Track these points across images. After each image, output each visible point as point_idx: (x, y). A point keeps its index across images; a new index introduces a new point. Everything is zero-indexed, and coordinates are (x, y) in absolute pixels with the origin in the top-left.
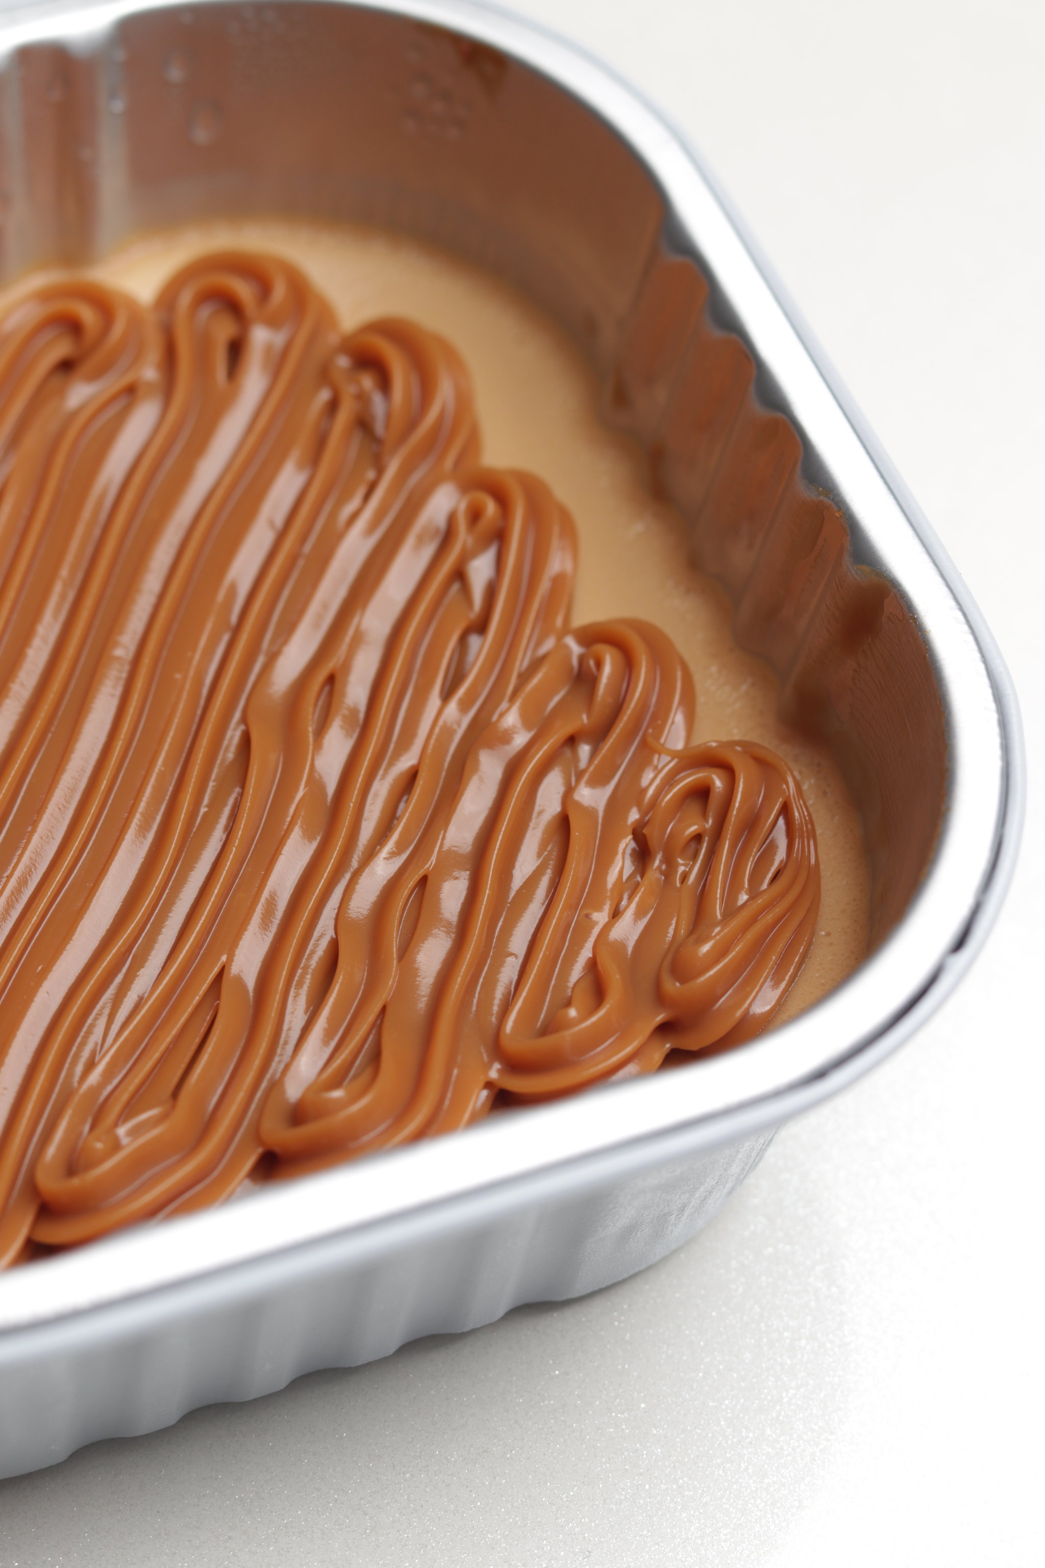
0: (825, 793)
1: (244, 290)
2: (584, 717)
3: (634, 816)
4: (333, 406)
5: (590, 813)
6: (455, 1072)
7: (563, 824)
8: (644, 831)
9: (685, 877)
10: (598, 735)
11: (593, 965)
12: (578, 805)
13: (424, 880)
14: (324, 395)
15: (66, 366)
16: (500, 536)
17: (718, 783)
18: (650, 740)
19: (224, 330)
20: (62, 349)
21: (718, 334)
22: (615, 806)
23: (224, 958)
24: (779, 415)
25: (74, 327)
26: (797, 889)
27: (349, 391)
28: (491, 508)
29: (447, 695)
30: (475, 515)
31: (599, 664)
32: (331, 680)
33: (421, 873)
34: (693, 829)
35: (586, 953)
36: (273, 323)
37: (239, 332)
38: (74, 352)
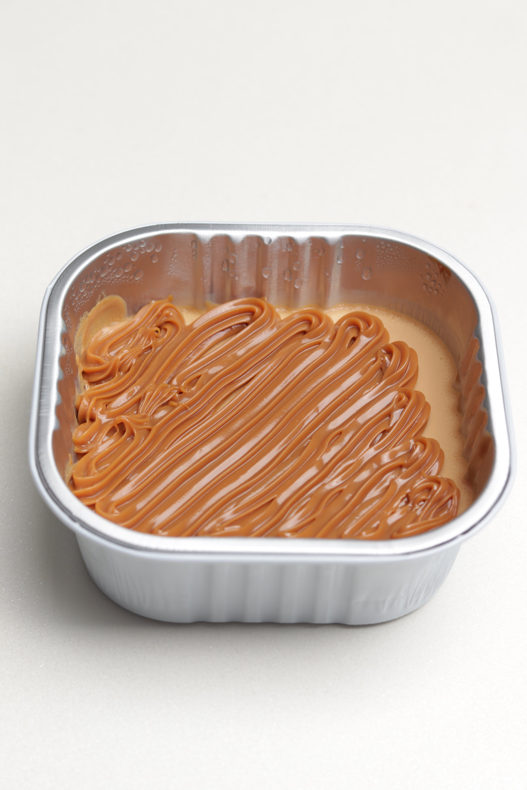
1: (362, 325)
2: (406, 462)
3: (408, 491)
7: (388, 487)
8: (410, 495)
9: (417, 510)
10: (408, 466)
12: (394, 482)
13: (341, 491)
14: (373, 359)
15: (304, 332)
16: (404, 407)
17: (435, 487)
18: (422, 471)
19: (353, 334)
20: (305, 328)
21: (478, 361)
22: (404, 487)
23: (276, 496)
25: (310, 322)
27: (381, 359)
28: (404, 398)
29: (371, 446)
30: (400, 399)
31: (416, 448)
32: (340, 433)
33: (343, 488)
34: (423, 497)
35: (379, 522)
36: (368, 336)
37: (357, 335)
38: (307, 330)
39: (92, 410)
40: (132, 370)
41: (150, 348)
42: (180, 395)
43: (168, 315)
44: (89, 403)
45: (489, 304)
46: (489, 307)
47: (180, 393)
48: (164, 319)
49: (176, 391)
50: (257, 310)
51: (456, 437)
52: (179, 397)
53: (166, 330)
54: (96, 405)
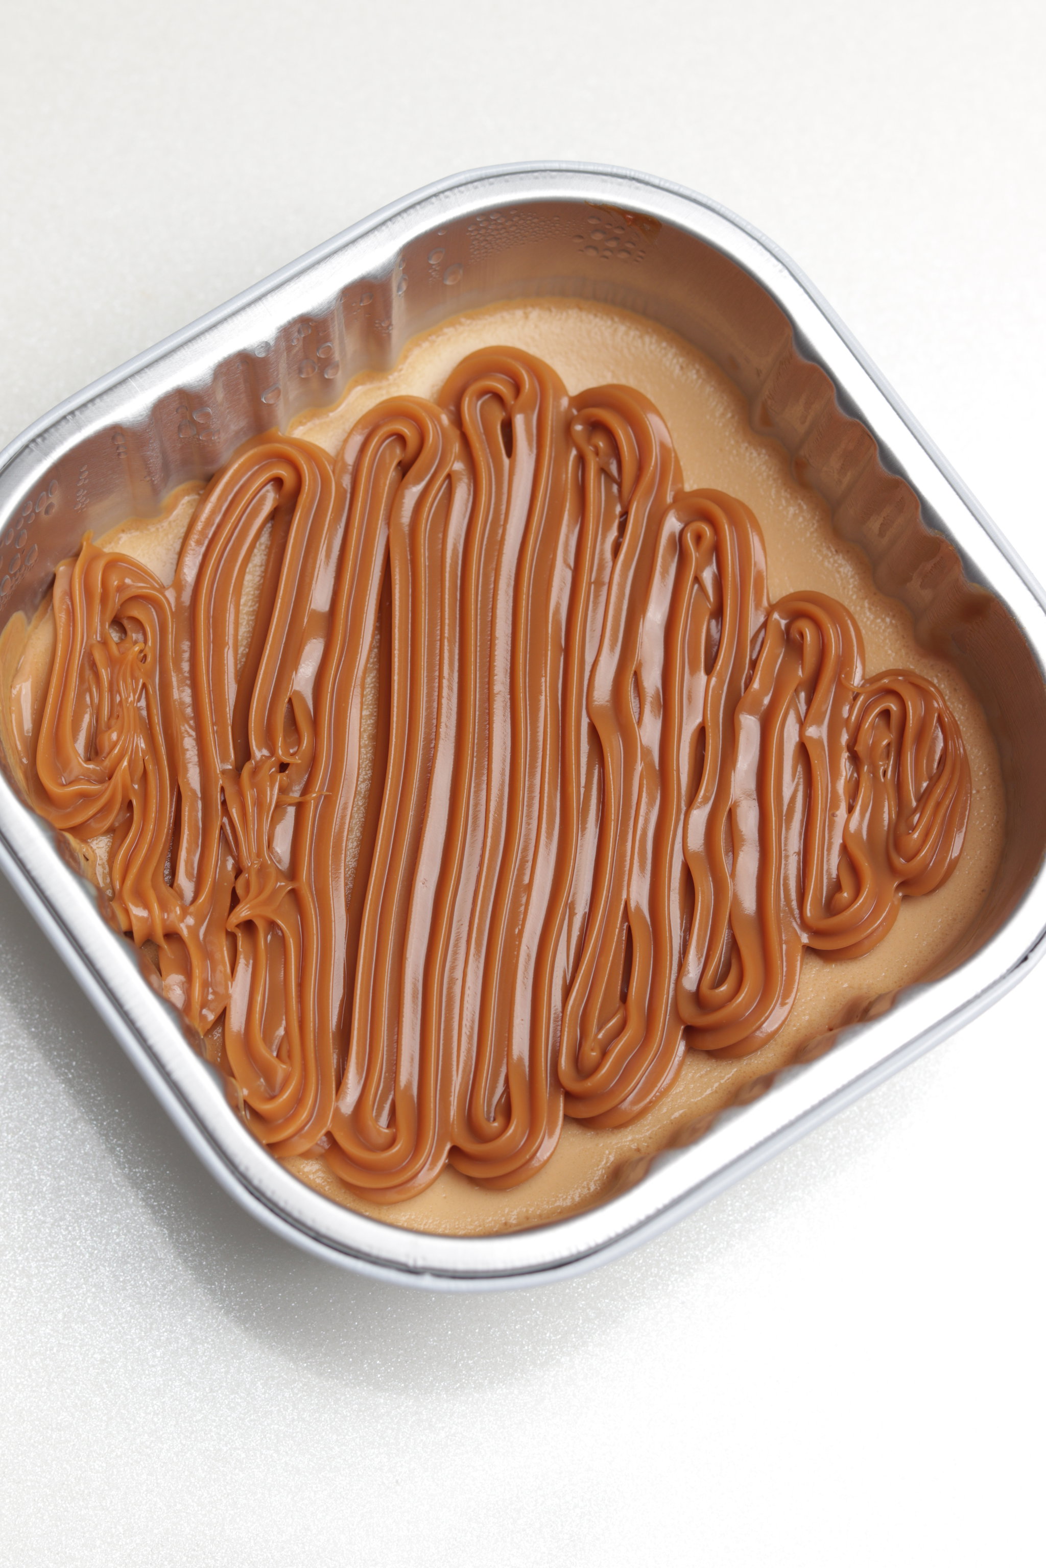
0: (955, 690)
1: (504, 387)
2: (800, 673)
3: (846, 738)
4: (581, 459)
5: (819, 741)
6: (784, 947)
7: (803, 750)
8: (855, 749)
9: (885, 774)
10: (812, 686)
11: (844, 848)
12: (810, 738)
13: (730, 810)
14: (574, 452)
15: (404, 469)
16: (717, 551)
17: (894, 707)
18: (844, 681)
19: (498, 417)
20: (398, 457)
21: (845, 418)
23: (625, 897)
24: (898, 477)
25: (401, 439)
26: (957, 774)
27: (589, 451)
28: (707, 531)
29: (709, 671)
30: (698, 538)
31: (802, 635)
32: (636, 674)
33: (728, 809)
34: (885, 742)
35: (838, 841)
36: (527, 410)
37: (504, 414)
38: (403, 456)
39: (163, 920)
40: (150, 767)
41: (144, 686)
42: (287, 772)
43: (121, 588)
44: (146, 906)
45: (780, 266)
46: (786, 272)
47: (283, 767)
48: (115, 600)
49: (273, 770)
50: (283, 472)
51: (836, 551)
52: (288, 776)
53: (139, 625)
54: (164, 907)
